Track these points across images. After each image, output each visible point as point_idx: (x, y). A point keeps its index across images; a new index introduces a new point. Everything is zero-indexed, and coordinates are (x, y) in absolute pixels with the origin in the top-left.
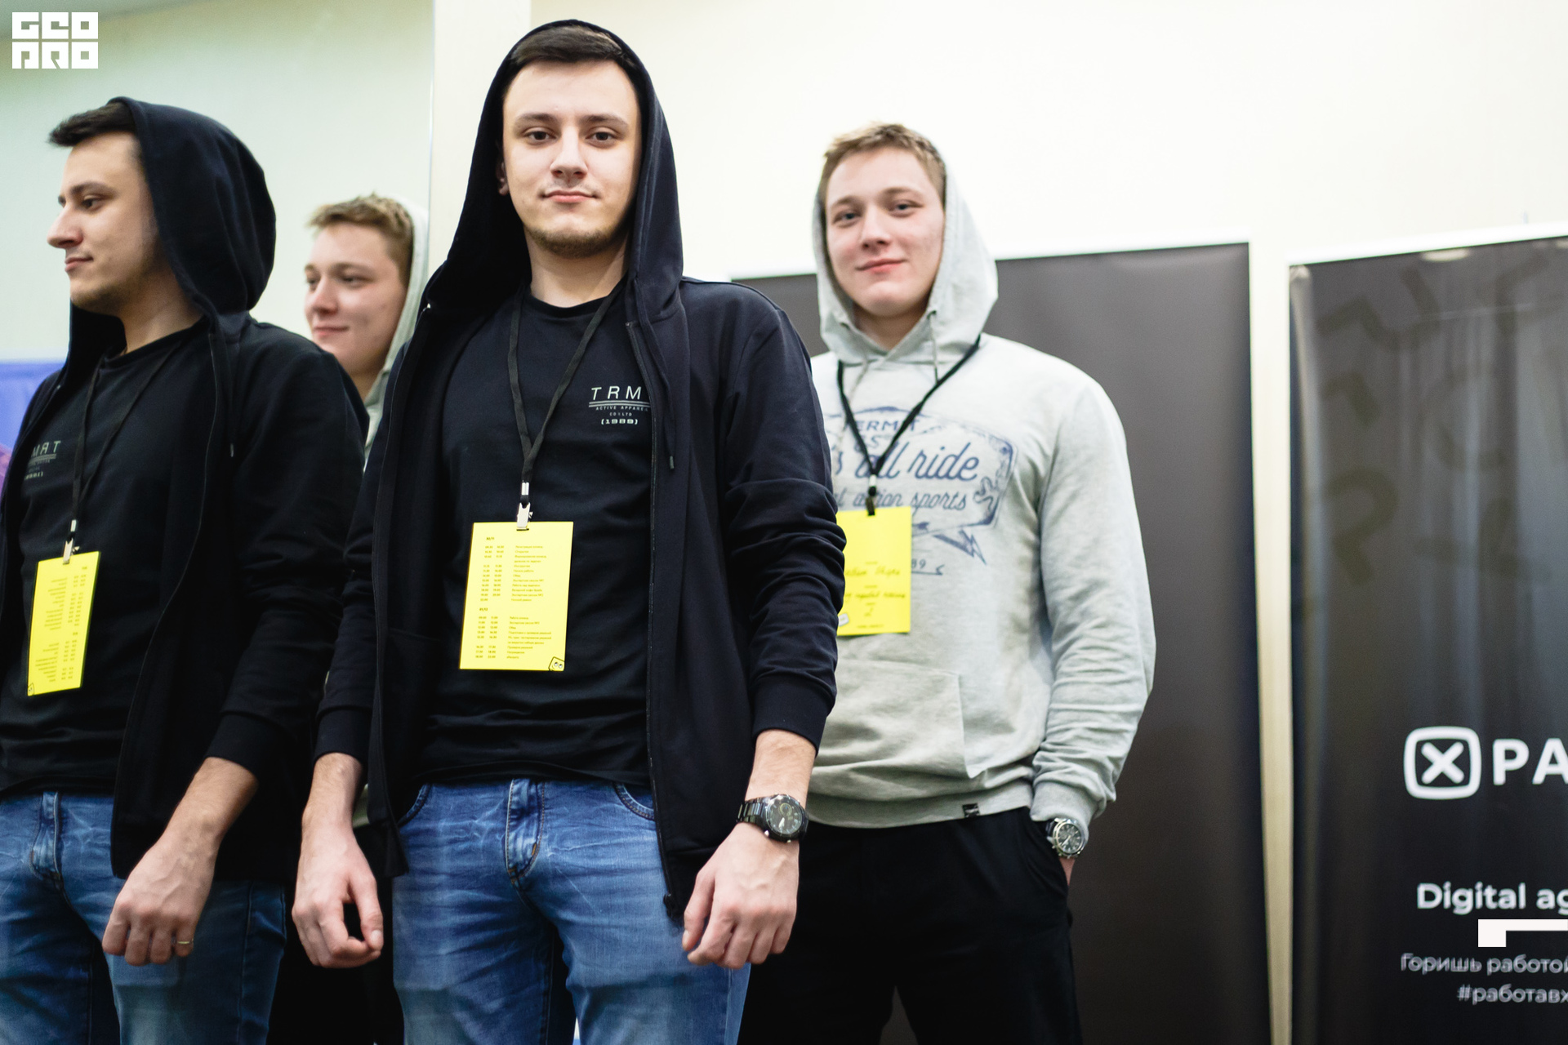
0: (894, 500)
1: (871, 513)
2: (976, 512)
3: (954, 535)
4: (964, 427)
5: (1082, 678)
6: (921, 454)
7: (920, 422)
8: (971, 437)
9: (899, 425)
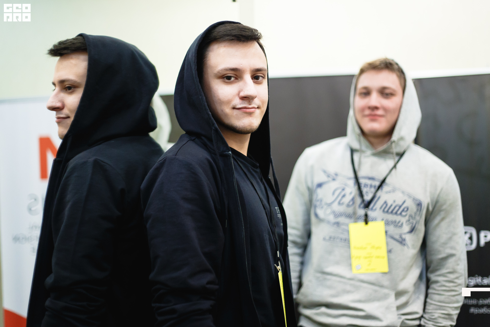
0: (374, 219)
1: (366, 223)
2: (406, 228)
3: (397, 237)
4: (403, 192)
5: (442, 293)
6: (385, 202)
7: (385, 188)
8: (406, 198)
9: (377, 187)
